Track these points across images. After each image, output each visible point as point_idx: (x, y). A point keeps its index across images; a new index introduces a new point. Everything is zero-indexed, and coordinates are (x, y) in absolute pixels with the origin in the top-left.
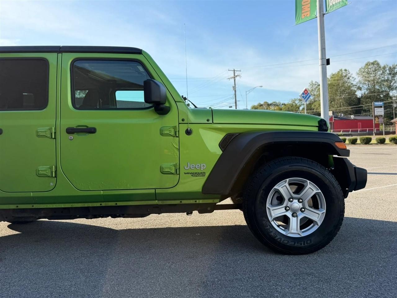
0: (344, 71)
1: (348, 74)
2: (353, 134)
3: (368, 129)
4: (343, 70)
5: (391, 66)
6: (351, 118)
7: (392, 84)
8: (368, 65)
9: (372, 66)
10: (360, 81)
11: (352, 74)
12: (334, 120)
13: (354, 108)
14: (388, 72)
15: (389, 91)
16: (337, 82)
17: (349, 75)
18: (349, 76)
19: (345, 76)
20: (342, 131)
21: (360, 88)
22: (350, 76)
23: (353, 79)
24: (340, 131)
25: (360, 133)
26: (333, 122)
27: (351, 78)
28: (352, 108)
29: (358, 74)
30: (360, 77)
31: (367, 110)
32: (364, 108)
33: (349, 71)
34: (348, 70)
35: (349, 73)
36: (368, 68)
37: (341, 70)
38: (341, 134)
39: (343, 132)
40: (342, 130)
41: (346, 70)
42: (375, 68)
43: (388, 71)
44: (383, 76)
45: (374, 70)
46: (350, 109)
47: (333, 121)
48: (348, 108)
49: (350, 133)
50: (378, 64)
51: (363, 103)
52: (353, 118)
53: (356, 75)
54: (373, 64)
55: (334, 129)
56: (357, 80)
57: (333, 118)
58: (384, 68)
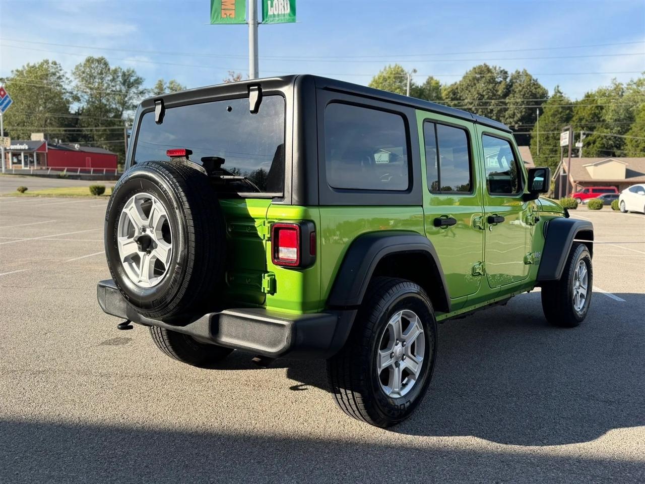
0: (52, 63)
1: (60, 72)
2: (83, 176)
3: (105, 169)
4: (50, 62)
5: (125, 71)
6: (75, 148)
7: (126, 99)
8: (91, 61)
9: (97, 64)
10: (77, 86)
11: (66, 73)
12: (48, 149)
13: (69, 131)
14: (120, 79)
15: (123, 111)
16: (40, 80)
17: (62, 73)
18: (60, 75)
19: (54, 74)
20: (65, 170)
21: (77, 99)
22: (63, 76)
23: (67, 82)
24: (62, 170)
25: (94, 175)
26: (47, 153)
27: (64, 79)
28: (65, 131)
29: (74, 74)
30: (78, 80)
31: (89, 136)
32: (84, 133)
33: (60, 66)
34: (60, 64)
35: (61, 70)
36: (90, 67)
37: (47, 62)
38: (65, 175)
39: (67, 171)
40: (66, 168)
41: (55, 64)
42: (101, 68)
43: (120, 77)
44: (113, 84)
45: (99, 72)
46: (63, 133)
47: (47, 151)
48: (59, 130)
49: (78, 174)
50: (106, 64)
51: (83, 125)
52: (78, 149)
53: (71, 76)
54: (99, 61)
55: (47, 166)
56: (73, 84)
57: (47, 146)
58: (115, 71)
